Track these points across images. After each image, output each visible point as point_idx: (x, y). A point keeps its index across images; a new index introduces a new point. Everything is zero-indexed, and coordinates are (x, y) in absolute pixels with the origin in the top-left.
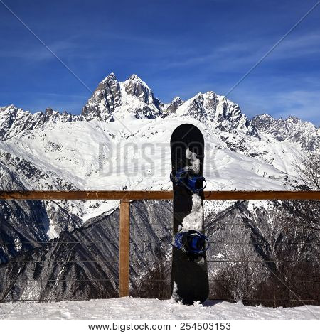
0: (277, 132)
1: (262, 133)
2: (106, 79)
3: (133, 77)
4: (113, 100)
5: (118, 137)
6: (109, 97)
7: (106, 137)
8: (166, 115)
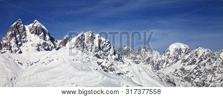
0: (135, 58)
1: (125, 58)
2: (15, 23)
3: (35, 22)
4: (20, 38)
5: (25, 64)
6: (18, 36)
7: (17, 65)
8: (59, 48)
